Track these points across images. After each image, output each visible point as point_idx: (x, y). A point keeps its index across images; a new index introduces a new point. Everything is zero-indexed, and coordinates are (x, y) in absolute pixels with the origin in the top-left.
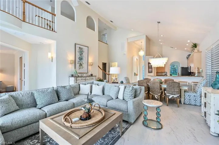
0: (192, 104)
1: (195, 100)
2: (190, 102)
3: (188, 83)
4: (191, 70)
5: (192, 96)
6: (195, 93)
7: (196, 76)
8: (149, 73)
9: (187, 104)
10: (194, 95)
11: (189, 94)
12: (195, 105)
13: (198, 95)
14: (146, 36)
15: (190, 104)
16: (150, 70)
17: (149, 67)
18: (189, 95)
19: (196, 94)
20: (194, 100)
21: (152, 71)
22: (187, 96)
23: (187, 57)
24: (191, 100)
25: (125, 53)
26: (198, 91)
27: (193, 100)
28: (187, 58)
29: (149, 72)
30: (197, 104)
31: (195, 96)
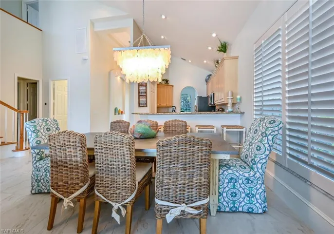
0: (240, 209)
1: (250, 193)
2: (234, 202)
3: (215, 130)
4: (215, 100)
5: (240, 181)
6: (248, 169)
7: (230, 112)
8: (139, 106)
9: (227, 209)
10: (247, 175)
11: (231, 176)
12: (249, 213)
13: (258, 175)
14: (134, 21)
15: (234, 209)
16: (143, 100)
17: (139, 93)
18: (231, 179)
19: (252, 173)
20: (247, 195)
21: (146, 104)
22: (226, 181)
23: (206, 79)
24: (237, 197)
25: (87, 57)
26: (257, 160)
27: (243, 195)
28: (207, 81)
29: (139, 104)
30: (254, 207)
31: (248, 179)
